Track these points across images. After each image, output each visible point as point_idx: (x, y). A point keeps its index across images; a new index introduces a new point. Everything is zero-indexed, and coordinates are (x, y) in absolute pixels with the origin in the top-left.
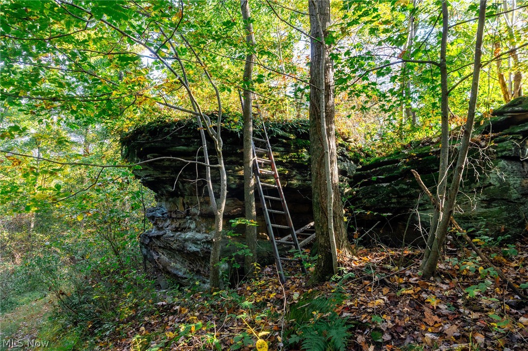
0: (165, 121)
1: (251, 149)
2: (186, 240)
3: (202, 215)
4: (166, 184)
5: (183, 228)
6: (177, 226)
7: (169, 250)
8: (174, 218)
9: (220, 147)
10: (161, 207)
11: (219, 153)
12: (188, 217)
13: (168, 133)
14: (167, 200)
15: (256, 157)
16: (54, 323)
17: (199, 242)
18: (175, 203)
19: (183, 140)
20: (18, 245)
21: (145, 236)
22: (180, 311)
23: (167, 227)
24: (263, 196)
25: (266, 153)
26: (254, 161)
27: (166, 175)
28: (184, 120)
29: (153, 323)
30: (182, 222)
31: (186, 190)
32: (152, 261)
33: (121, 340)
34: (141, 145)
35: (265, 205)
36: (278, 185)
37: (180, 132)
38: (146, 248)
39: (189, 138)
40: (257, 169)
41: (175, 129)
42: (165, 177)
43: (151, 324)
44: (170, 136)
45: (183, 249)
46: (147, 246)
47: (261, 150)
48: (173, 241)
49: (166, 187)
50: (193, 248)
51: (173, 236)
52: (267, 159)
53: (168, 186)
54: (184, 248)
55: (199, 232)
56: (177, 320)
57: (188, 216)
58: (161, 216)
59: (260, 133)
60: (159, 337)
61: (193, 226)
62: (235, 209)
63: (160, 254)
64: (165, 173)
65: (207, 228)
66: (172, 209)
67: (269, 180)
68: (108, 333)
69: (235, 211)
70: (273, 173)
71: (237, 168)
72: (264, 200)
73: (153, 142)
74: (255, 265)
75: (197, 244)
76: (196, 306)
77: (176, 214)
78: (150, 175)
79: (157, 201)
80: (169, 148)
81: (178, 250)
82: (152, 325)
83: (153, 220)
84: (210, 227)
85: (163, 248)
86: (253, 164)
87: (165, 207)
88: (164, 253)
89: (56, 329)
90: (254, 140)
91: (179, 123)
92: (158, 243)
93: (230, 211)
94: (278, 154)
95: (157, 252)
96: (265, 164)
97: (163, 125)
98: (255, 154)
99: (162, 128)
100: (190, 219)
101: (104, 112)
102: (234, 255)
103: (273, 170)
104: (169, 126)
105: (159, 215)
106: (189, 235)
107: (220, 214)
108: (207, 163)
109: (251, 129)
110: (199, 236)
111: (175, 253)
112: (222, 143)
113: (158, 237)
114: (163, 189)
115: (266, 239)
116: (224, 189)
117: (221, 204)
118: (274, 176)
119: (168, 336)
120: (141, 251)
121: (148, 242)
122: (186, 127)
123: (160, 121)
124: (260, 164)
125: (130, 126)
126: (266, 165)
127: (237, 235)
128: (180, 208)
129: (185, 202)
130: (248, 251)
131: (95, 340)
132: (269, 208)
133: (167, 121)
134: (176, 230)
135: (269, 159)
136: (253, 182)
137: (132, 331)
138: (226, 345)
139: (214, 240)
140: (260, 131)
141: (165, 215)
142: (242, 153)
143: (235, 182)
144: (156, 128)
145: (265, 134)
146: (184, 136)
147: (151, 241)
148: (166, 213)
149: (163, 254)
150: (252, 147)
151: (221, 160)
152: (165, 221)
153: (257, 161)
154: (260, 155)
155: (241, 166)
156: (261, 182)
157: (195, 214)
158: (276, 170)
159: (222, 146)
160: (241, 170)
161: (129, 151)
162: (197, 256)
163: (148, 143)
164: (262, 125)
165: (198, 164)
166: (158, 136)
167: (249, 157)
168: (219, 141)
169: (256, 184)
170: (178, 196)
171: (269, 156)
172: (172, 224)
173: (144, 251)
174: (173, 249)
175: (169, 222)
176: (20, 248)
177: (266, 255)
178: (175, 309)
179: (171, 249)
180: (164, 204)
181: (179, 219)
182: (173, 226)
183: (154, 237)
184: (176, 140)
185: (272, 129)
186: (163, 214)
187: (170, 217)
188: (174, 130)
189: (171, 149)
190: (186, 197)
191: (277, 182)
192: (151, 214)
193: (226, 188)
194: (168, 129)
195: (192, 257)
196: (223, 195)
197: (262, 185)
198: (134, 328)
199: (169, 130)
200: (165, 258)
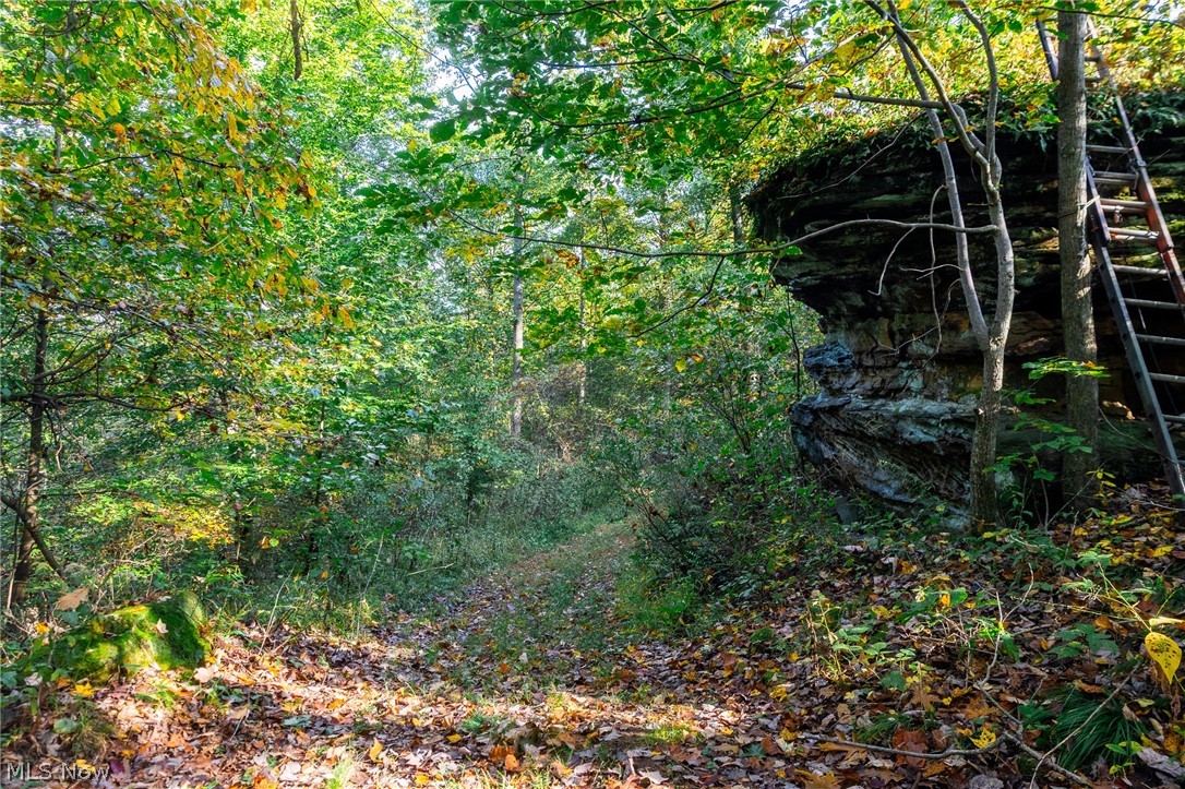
0: (844, 140)
1: (1083, 178)
2: (899, 417)
3: (941, 360)
4: (849, 290)
5: (891, 390)
6: (877, 385)
7: (860, 439)
8: (868, 367)
9: (994, 179)
10: (835, 343)
11: (993, 195)
12: (904, 365)
13: (853, 166)
14: (850, 328)
15: (1097, 199)
16: (642, 567)
17: (933, 422)
18: (869, 332)
19: (889, 179)
20: (563, 428)
21: (803, 409)
22: (899, 568)
23: (853, 387)
24: (1121, 300)
25: (1130, 182)
26: (1093, 209)
27: (848, 269)
28: (892, 130)
29: (837, 585)
30: (889, 375)
31: (896, 300)
32: (820, 461)
33: (775, 609)
34: (790, 204)
35: (1129, 323)
36: (1170, 266)
37: (881, 161)
38: (804, 434)
39: (905, 173)
40: (1101, 231)
41: (869, 155)
42: (845, 274)
43: (833, 586)
44: (858, 174)
45: (893, 436)
46: (806, 431)
47: (1110, 177)
48: (868, 419)
49: (849, 298)
50: (919, 435)
51: (867, 409)
52: (1131, 201)
53: (851, 294)
54: (896, 433)
55: (933, 397)
56: (893, 584)
57: (904, 361)
58: (836, 363)
59: (1109, 131)
60: (859, 612)
61: (915, 385)
62: (1031, 339)
63: (838, 446)
64: (846, 264)
65: (953, 388)
66: (864, 347)
67: (1137, 258)
68: (746, 593)
69: (1030, 344)
70: (1154, 235)
71: (1035, 234)
72: (1125, 312)
73: (817, 194)
74: (1100, 476)
75: (930, 426)
76: (937, 560)
77: (873, 357)
78: (810, 273)
79: (825, 332)
80: (855, 202)
81: (882, 440)
82: (836, 590)
83: (819, 373)
84: (961, 385)
85: (845, 435)
86: (1088, 217)
87: (846, 344)
88: (848, 445)
89: (645, 578)
90: (1090, 152)
91: (879, 140)
92: (833, 423)
93: (1016, 346)
94: (1166, 182)
95: (831, 444)
96: (1125, 215)
97: (839, 149)
98: (1094, 191)
99: (836, 157)
100: (909, 368)
101: (711, 141)
102: (1036, 447)
103: (1154, 226)
104: (853, 149)
105: (832, 362)
106: (906, 405)
107: (998, 347)
108: (958, 225)
109: (1083, 122)
110: (931, 407)
111: (874, 446)
112: (1000, 168)
113: (833, 411)
114: (841, 302)
115: (1124, 417)
116: (1007, 286)
117: (998, 324)
118: (1157, 245)
119: (879, 614)
120: (795, 440)
121: (810, 422)
122: (897, 145)
123: (831, 142)
124: (1109, 215)
125: (763, 165)
126: (1128, 217)
127: (1043, 401)
128: (884, 344)
129: (895, 328)
130: (1076, 441)
131: (722, 603)
132: (1138, 330)
133: (849, 138)
134: (874, 394)
135: (1140, 199)
136: (1086, 265)
137: (794, 597)
138: (1029, 649)
139: (981, 412)
140: (1107, 125)
141: (847, 362)
142: (1054, 193)
143: (1032, 269)
144: (823, 160)
145: (1123, 130)
146: (890, 168)
147: (817, 418)
148: (848, 357)
149: (844, 447)
150: (1085, 173)
151: (997, 212)
152: (847, 374)
153: (1100, 209)
154: (1109, 192)
155: (1048, 227)
156: (1113, 262)
157: (922, 356)
158: (1165, 227)
159: (999, 176)
160: (1050, 237)
161: (763, 223)
162: (930, 453)
163: (806, 198)
164: (1115, 106)
165: (935, 229)
166: (829, 179)
167: (1074, 200)
168: (993, 165)
169: (1099, 273)
170: (876, 316)
171: (1139, 191)
172: (863, 382)
173: (802, 440)
174: (870, 438)
175: (855, 376)
176: (569, 433)
177: (1125, 456)
178: (887, 562)
179: (863, 436)
180: (841, 337)
181: (880, 368)
182: (868, 385)
183: (823, 410)
184: (872, 181)
185: (1149, 112)
186: (840, 360)
187: (859, 366)
188: (867, 158)
189: (859, 205)
190: (897, 317)
191: (1167, 258)
192: (813, 361)
193: (1012, 282)
194: (852, 157)
195: (915, 456)
196: (1006, 300)
197: (1117, 272)
198: (797, 590)
199: (854, 160)
200: (849, 456)
